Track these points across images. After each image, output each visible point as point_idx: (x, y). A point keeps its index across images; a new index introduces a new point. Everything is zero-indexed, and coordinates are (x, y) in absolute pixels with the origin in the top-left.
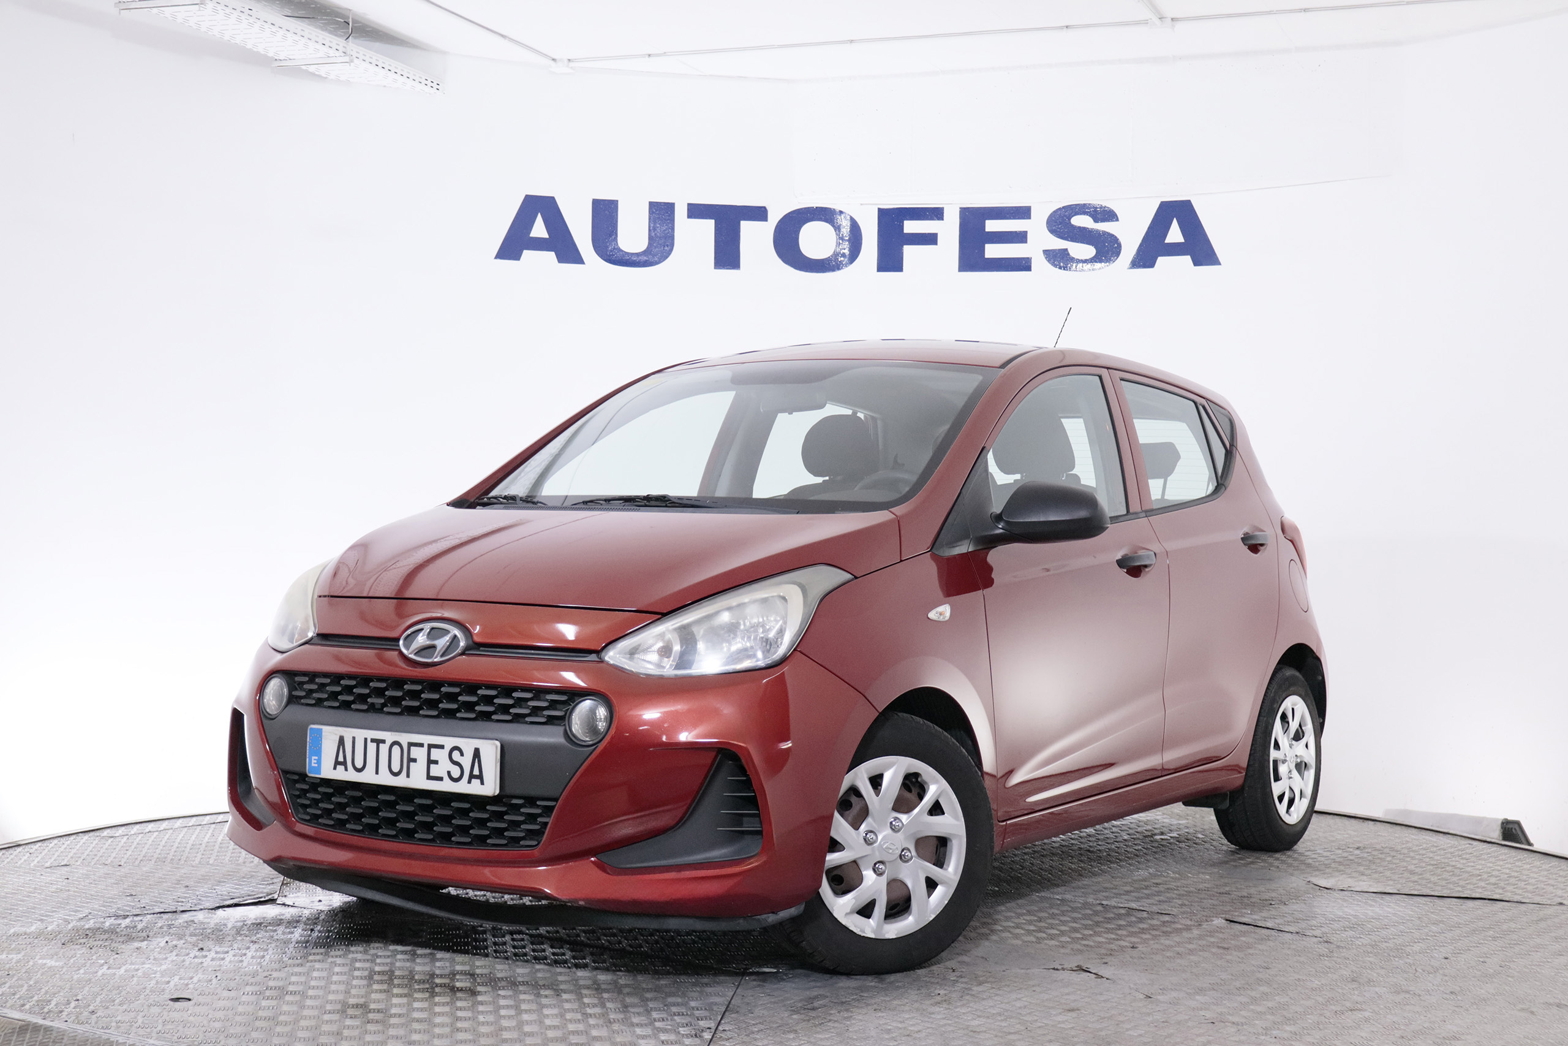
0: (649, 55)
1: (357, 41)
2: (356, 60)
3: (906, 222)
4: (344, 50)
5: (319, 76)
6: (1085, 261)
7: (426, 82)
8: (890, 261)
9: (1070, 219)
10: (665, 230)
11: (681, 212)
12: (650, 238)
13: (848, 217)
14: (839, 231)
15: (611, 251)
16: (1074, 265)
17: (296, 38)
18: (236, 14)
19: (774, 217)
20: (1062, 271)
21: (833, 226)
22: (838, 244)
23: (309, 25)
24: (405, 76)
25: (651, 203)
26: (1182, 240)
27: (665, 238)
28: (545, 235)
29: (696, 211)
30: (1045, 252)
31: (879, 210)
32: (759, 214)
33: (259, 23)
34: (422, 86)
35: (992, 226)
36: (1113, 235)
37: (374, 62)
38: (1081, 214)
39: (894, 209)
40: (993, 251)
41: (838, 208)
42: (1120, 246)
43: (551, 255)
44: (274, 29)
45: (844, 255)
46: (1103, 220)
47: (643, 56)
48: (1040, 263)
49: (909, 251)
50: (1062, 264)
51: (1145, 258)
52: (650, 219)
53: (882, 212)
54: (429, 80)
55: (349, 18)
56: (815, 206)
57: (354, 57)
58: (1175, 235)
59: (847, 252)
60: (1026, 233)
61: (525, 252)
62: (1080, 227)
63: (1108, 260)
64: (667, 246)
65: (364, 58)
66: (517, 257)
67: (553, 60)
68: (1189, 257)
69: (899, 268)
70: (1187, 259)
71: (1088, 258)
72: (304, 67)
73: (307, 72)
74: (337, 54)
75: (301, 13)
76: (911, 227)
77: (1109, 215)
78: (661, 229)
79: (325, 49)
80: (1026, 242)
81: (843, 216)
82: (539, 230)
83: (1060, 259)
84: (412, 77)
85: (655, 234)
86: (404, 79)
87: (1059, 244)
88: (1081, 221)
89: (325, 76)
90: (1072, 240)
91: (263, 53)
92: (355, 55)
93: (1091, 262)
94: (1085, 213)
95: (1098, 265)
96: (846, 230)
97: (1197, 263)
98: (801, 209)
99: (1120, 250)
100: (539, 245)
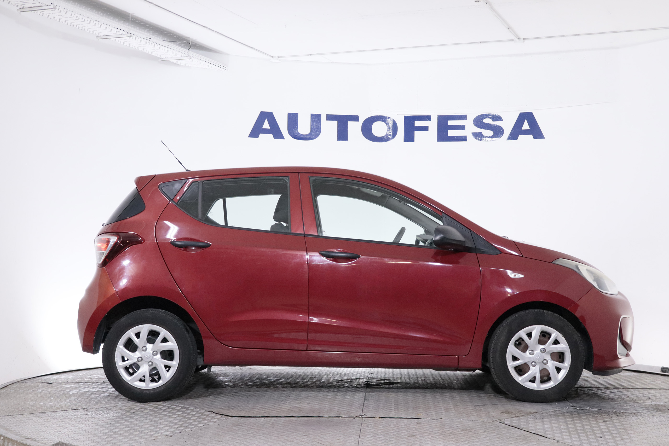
0: (311, 55)
1: (193, 50)
2: (192, 58)
3: (415, 122)
4: (188, 54)
5: (178, 64)
6: (489, 137)
7: (221, 66)
8: (409, 137)
9: (483, 120)
10: (317, 125)
11: (324, 118)
12: (311, 129)
13: (392, 120)
14: (388, 125)
15: (295, 134)
16: (485, 139)
17: (168, 49)
18: (144, 40)
19: (362, 120)
20: (479, 141)
21: (386, 123)
22: (388, 131)
23: (174, 44)
24: (212, 64)
25: (312, 115)
26: (529, 128)
27: (318, 128)
28: (269, 128)
29: (330, 117)
30: (472, 133)
31: (405, 116)
32: (355, 118)
33: (154, 44)
34: (219, 68)
35: (451, 123)
36: (500, 126)
37: (200, 59)
38: (487, 118)
39: (411, 116)
40: (451, 133)
41: (388, 116)
42: (503, 131)
43: (271, 136)
44: (159, 46)
45: (390, 135)
46: (496, 120)
47: (308, 55)
48: (470, 138)
49: (417, 133)
50: (479, 138)
51: (514, 136)
52: (311, 121)
53: (406, 118)
54: (222, 66)
55: (189, 41)
56: (378, 115)
57: (192, 57)
58: (526, 126)
59: (391, 134)
60: (464, 126)
61: (261, 135)
62: (487, 123)
63: (499, 137)
64: (318, 131)
65: (196, 57)
66: (257, 136)
67: (272, 57)
68: (532, 135)
69: (412, 140)
70: (531, 136)
71: (490, 136)
72: (171, 61)
73: (173, 62)
74: (185, 55)
75: (171, 39)
76: (418, 123)
77: (499, 118)
78: (315, 125)
79: (180, 54)
80: (465, 129)
81: (390, 119)
82: (266, 125)
83: (478, 136)
84: (215, 64)
85: (313, 127)
86: (212, 65)
87: (478, 130)
88: (487, 121)
89: (180, 64)
90: (484, 129)
91: (155, 55)
92: (192, 56)
93: (491, 137)
94: (489, 117)
95: (494, 139)
96: (391, 125)
97: (535, 138)
98: (373, 116)
99: (503, 133)
100: (266, 131)
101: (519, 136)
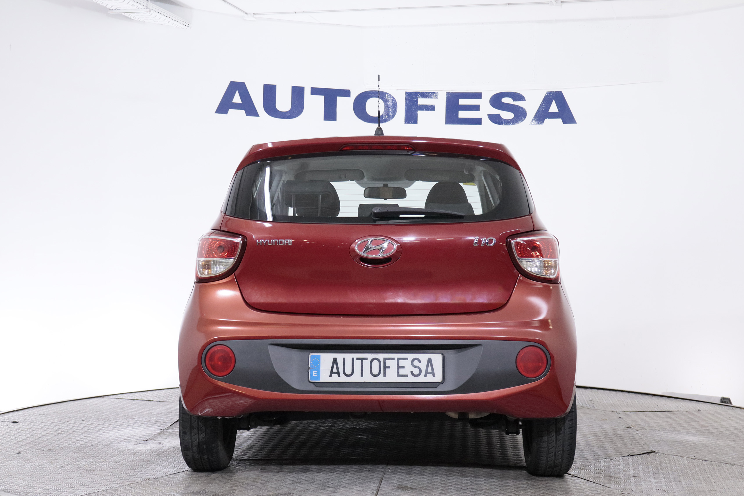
0: (296, 12)
2: (152, 11)
3: (419, 99)
4: (146, 5)
5: (130, 19)
7: (183, 23)
8: (411, 118)
9: (501, 99)
10: (299, 101)
11: (307, 92)
12: (292, 104)
13: (391, 96)
14: (386, 103)
15: (273, 110)
16: (503, 122)
19: (354, 95)
20: (497, 125)
21: (383, 100)
22: (386, 110)
24: (174, 19)
25: (293, 88)
26: (557, 111)
27: (299, 104)
28: (240, 102)
29: (315, 91)
30: (489, 115)
31: (406, 93)
32: (346, 93)
34: (181, 25)
35: (462, 102)
36: (522, 108)
37: (160, 12)
38: (507, 97)
39: (413, 92)
40: (462, 114)
41: (386, 91)
42: (526, 113)
43: (243, 112)
45: (388, 115)
46: (518, 100)
47: (292, 13)
48: (486, 121)
49: (420, 113)
50: (497, 122)
51: (539, 119)
52: (292, 95)
54: (185, 22)
56: (373, 90)
57: (151, 9)
59: (390, 113)
60: (479, 105)
61: (231, 111)
62: (506, 103)
63: (520, 121)
64: (301, 108)
65: (156, 10)
66: (226, 112)
67: (246, 13)
69: (416, 122)
70: (560, 120)
71: (511, 119)
72: (123, 14)
73: (124, 16)
74: (143, 7)
76: (421, 101)
77: (521, 98)
78: (297, 100)
79: (138, 5)
80: (479, 110)
81: (389, 96)
82: (237, 99)
83: (496, 119)
84: (177, 20)
85: (295, 103)
86: (173, 21)
87: (495, 111)
88: (506, 100)
89: (132, 18)
90: (502, 110)
91: (105, 6)
93: (512, 121)
94: (509, 96)
95: (515, 123)
96: (390, 104)
97: (564, 122)
98: (367, 91)
99: (526, 115)
100: (236, 106)
101: (546, 119)
